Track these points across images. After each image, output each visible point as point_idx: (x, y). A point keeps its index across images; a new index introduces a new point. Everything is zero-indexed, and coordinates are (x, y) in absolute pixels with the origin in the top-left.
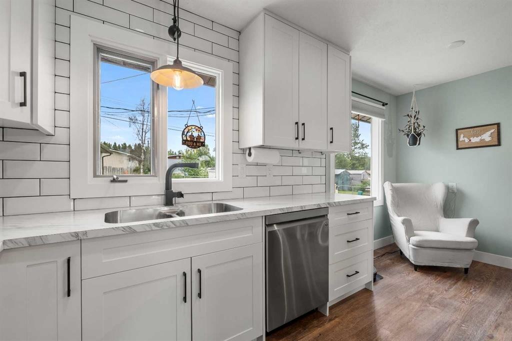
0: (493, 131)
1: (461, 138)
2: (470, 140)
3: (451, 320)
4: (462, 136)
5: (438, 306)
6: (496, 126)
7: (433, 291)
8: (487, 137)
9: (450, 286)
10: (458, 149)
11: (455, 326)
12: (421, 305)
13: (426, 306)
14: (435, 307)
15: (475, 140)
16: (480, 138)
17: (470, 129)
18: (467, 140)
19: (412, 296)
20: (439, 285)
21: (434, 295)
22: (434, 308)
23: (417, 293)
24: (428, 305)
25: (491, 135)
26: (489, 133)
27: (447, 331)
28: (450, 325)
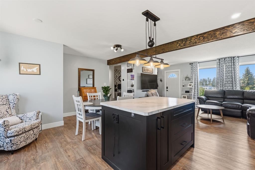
0: (37, 67)
1: (22, 68)
2: (27, 70)
3: (54, 162)
4: (22, 67)
5: (43, 161)
6: (39, 65)
7: (32, 157)
8: (35, 70)
9: (35, 149)
10: (20, 74)
11: (58, 163)
12: (36, 167)
13: (39, 165)
14: (43, 162)
15: (29, 70)
16: (31, 70)
17: (27, 64)
18: (25, 70)
19: (26, 167)
20: (31, 152)
21: (35, 158)
22: (42, 164)
23: (26, 163)
24: (39, 164)
25: (37, 69)
26: (36, 68)
27: (58, 167)
28: (56, 164)
